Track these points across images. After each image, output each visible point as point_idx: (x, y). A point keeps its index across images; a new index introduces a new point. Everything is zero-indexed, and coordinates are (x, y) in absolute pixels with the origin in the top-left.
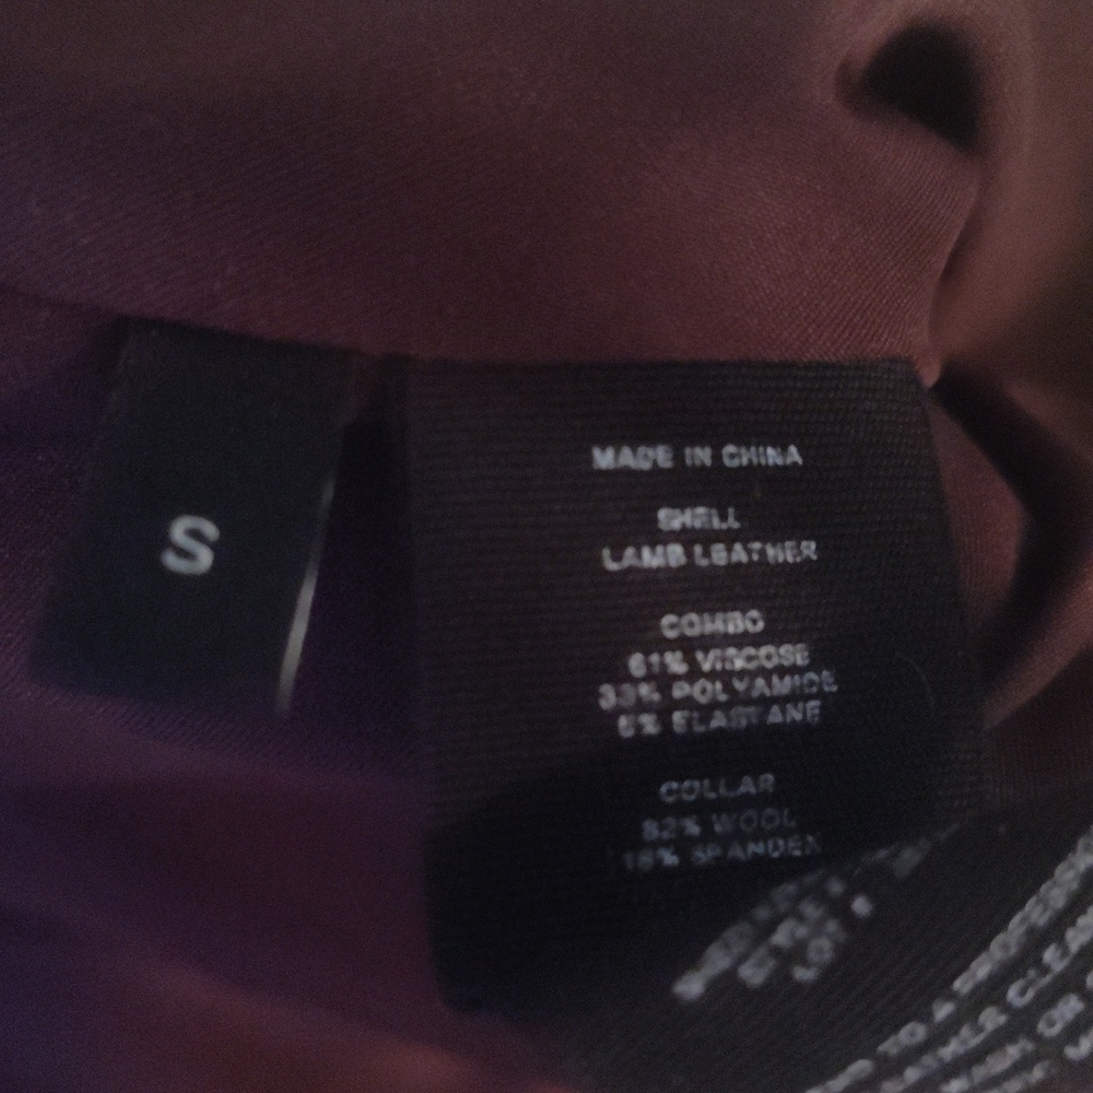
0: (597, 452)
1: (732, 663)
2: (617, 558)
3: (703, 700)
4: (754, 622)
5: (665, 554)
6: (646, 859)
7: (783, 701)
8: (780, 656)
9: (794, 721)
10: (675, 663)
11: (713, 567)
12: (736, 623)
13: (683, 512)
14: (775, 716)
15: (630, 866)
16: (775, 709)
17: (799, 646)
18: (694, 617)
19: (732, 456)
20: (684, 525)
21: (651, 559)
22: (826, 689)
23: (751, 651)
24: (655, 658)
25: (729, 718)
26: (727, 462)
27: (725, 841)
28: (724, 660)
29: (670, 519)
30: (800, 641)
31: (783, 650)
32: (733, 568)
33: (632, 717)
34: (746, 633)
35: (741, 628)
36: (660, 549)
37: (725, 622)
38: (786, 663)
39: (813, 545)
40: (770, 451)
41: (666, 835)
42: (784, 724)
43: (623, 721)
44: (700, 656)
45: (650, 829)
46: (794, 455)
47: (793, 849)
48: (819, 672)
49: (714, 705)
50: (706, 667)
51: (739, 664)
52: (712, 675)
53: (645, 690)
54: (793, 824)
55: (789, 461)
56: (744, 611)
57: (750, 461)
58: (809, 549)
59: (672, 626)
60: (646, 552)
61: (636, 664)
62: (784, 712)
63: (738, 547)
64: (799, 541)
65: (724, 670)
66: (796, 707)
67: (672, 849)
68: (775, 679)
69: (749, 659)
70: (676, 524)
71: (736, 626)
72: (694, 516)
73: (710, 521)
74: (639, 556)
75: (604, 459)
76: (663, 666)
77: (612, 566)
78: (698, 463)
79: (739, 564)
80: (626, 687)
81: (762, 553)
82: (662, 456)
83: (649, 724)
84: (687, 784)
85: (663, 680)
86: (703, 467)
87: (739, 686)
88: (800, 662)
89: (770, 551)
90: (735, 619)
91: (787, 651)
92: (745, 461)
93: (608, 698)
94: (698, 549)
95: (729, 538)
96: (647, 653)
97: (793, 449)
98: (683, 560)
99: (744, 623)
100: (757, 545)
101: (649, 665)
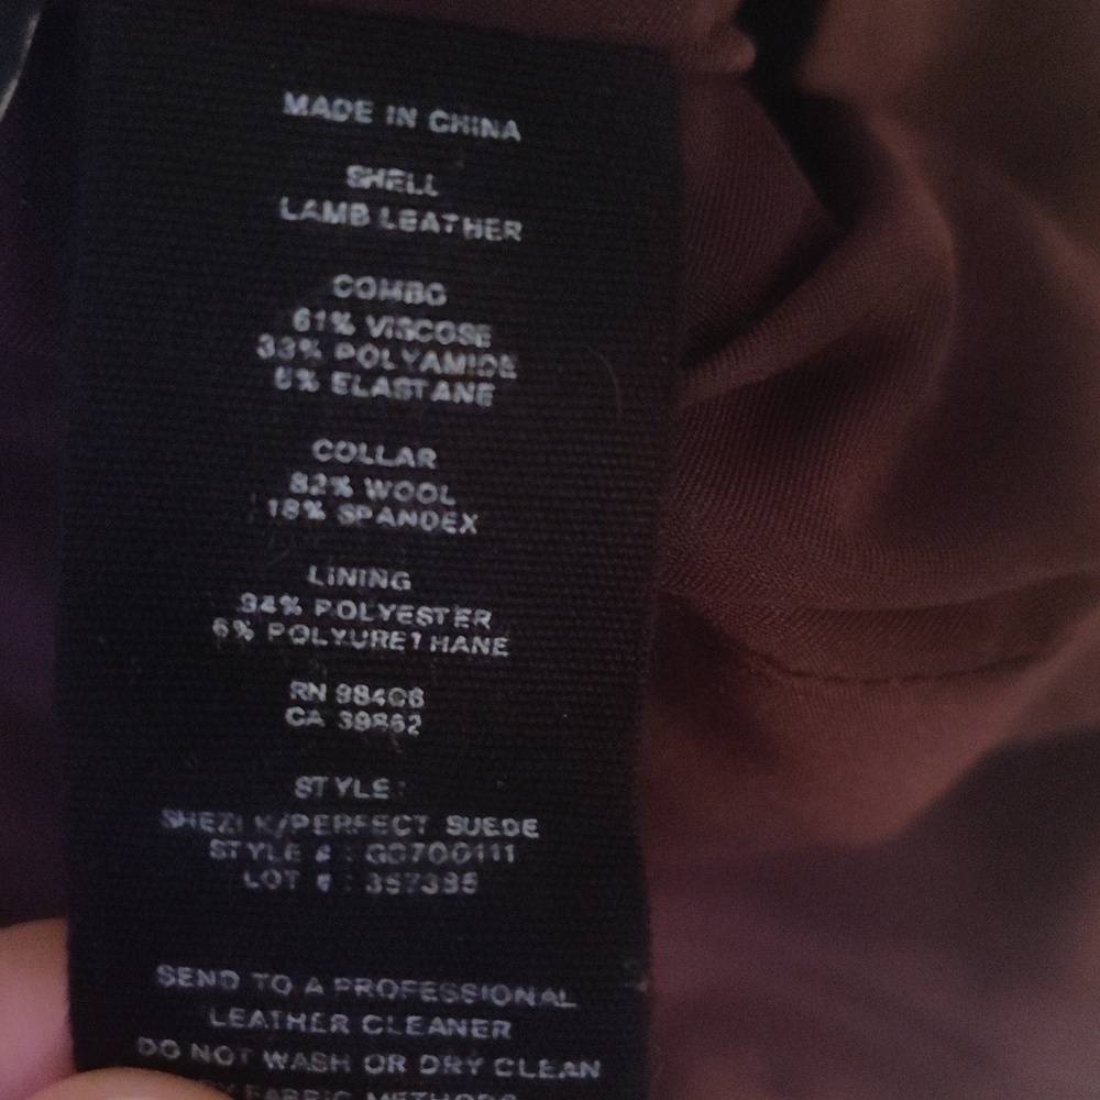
0: (289, 97)
1: (404, 333)
2: (296, 207)
3: (367, 365)
4: (435, 294)
5: (348, 212)
6: (291, 508)
7: (452, 380)
8: (458, 334)
9: (462, 402)
10: (343, 324)
11: (399, 232)
12: (416, 293)
13: (375, 173)
14: (442, 392)
15: (274, 512)
16: (443, 386)
17: (482, 327)
18: (370, 280)
19: (440, 122)
20: (374, 184)
21: (331, 215)
22: (504, 375)
23: (427, 324)
24: (321, 315)
25: (392, 388)
26: (434, 127)
27: (377, 506)
28: (395, 328)
29: (360, 176)
30: (484, 321)
31: (463, 328)
32: (420, 236)
33: (290, 370)
34: (425, 304)
35: (420, 299)
36: (343, 206)
37: (404, 289)
38: (463, 342)
39: (519, 226)
40: (486, 123)
41: (315, 491)
42: (451, 403)
43: (280, 373)
44: (370, 321)
45: (299, 482)
46: (512, 131)
47: (448, 525)
48: (498, 358)
49: (378, 371)
50: (376, 332)
51: (411, 335)
52: (381, 342)
53: (306, 345)
54: (451, 502)
55: (506, 135)
56: (426, 283)
57: (460, 128)
58: (513, 229)
59: (344, 286)
60: (328, 206)
61: (301, 318)
62: (452, 390)
63: (431, 216)
64: (503, 218)
65: (394, 339)
66: (466, 387)
67: (320, 504)
68: (448, 357)
69: (424, 331)
70: (366, 183)
71: (414, 297)
72: (386, 178)
73: (404, 186)
74: (319, 210)
75: (296, 105)
76: (329, 324)
77: (287, 215)
78: (400, 122)
79: (429, 233)
80: (286, 340)
81: (458, 225)
82: (361, 111)
83: (308, 381)
84: (342, 445)
85: (328, 339)
86: (405, 128)
87: (408, 357)
88: (479, 343)
89: (468, 226)
90: (414, 290)
91: (468, 330)
92: (454, 129)
93: (267, 348)
94: (385, 212)
95: (422, 205)
96: (314, 310)
97: (512, 124)
98: (367, 221)
99: (424, 294)
100: (453, 218)
101: (313, 321)
